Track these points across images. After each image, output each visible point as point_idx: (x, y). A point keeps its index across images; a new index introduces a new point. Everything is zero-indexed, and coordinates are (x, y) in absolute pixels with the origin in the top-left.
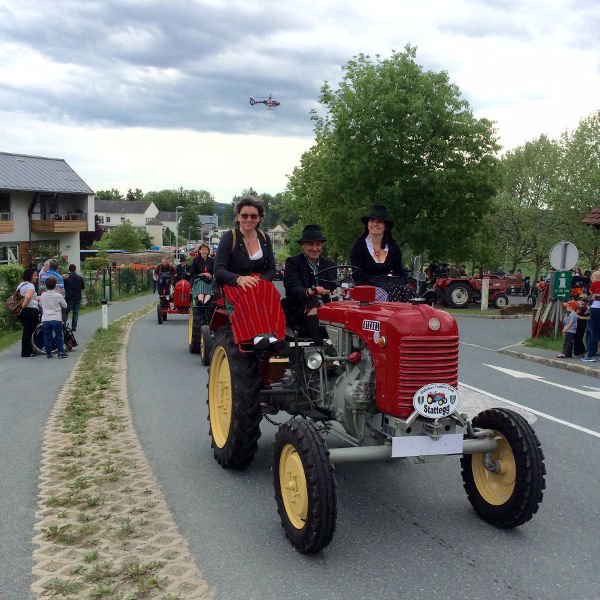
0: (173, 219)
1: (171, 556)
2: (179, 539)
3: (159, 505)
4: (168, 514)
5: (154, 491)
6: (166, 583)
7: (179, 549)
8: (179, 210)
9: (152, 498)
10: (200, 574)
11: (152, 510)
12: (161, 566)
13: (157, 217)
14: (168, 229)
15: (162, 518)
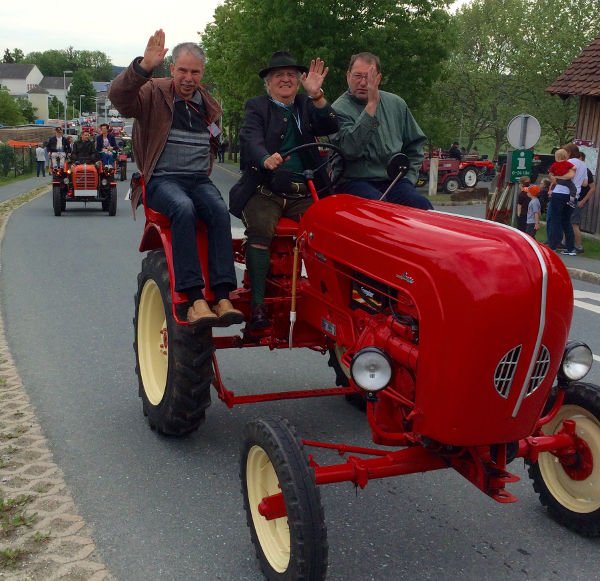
0: (60, 86)
1: (42, 488)
2: (53, 468)
3: (32, 430)
4: (42, 440)
5: (26, 413)
6: (35, 520)
7: (52, 481)
8: (68, 75)
9: (23, 422)
10: (76, 509)
11: (24, 436)
12: (30, 500)
13: (41, 83)
14: (55, 98)
15: (33, 445)
